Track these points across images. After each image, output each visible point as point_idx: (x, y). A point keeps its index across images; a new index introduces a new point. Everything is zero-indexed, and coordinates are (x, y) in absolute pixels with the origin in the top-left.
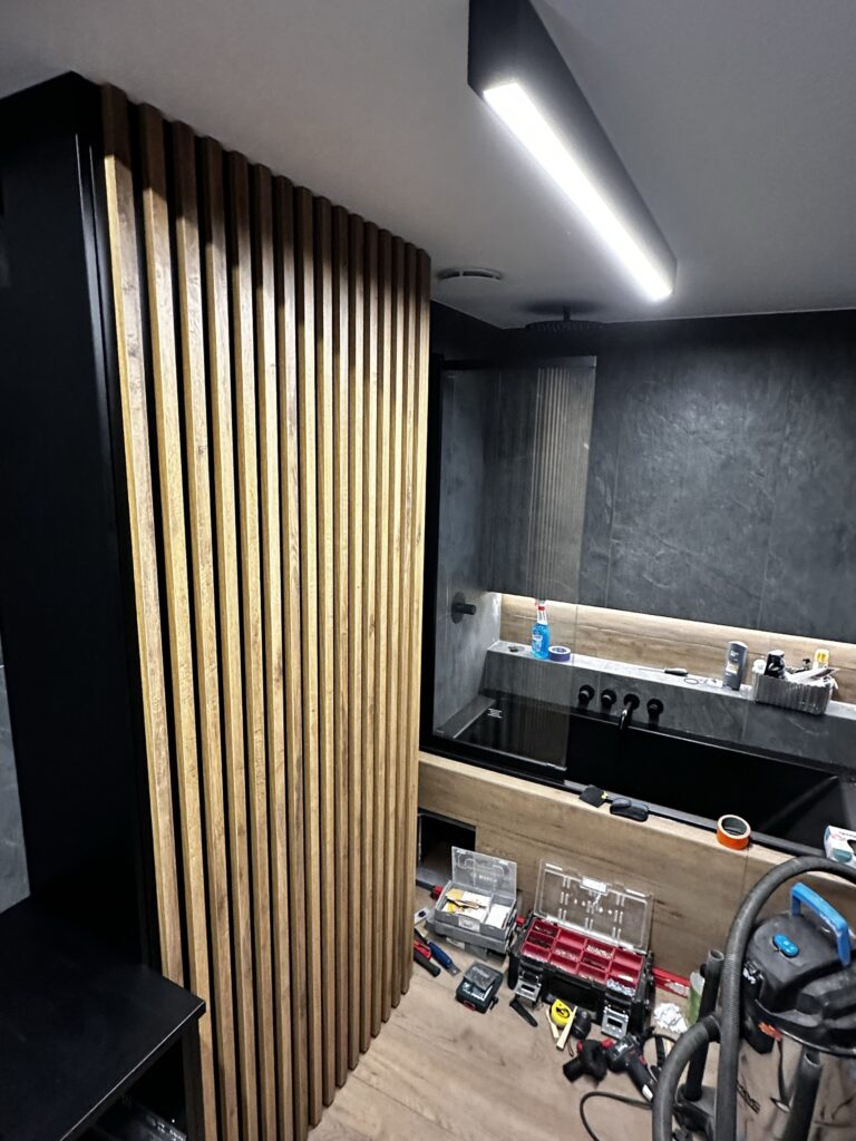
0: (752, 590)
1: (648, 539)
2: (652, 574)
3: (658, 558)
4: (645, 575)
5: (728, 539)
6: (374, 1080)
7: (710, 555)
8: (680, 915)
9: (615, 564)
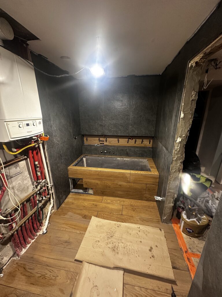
0: (128, 129)
1: (109, 121)
2: (111, 128)
3: (112, 124)
4: (110, 128)
5: (123, 119)
6: (67, 230)
7: (120, 123)
8: (120, 186)
9: (104, 126)
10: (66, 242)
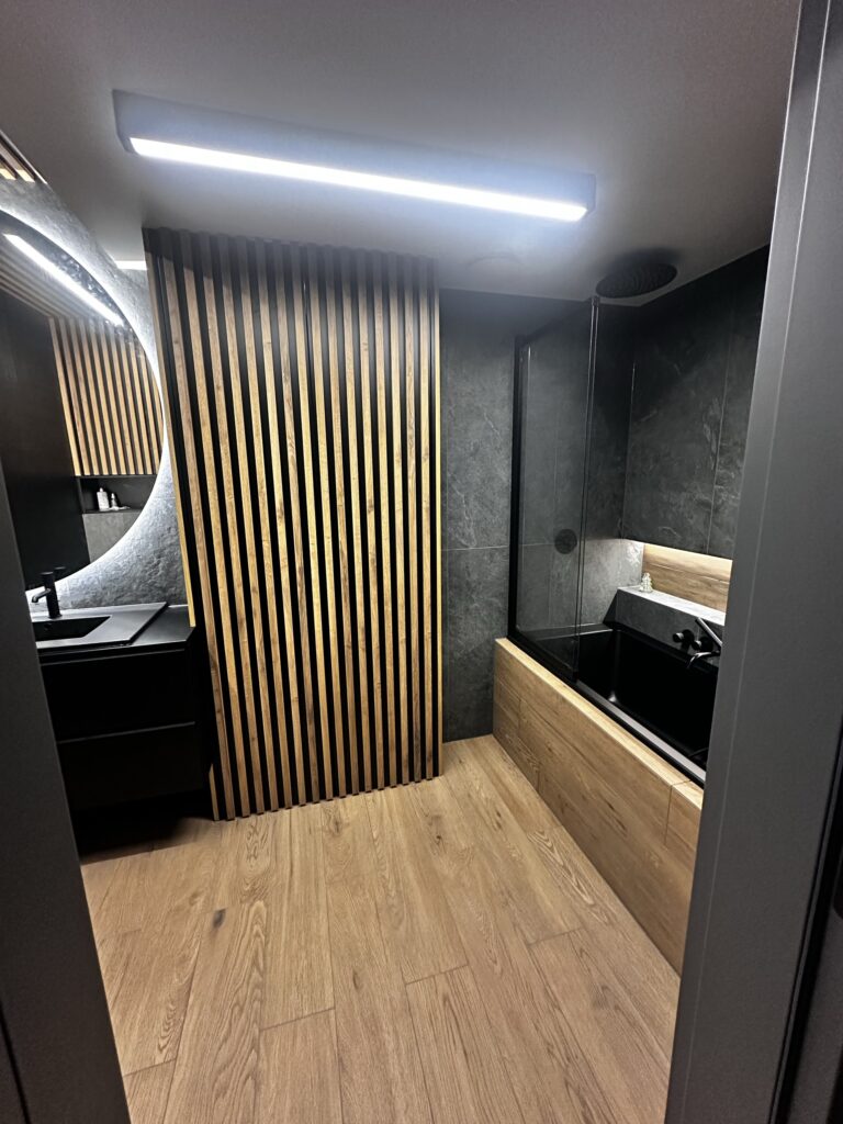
8: (623, 828)
9: (717, 510)
10: (337, 824)
